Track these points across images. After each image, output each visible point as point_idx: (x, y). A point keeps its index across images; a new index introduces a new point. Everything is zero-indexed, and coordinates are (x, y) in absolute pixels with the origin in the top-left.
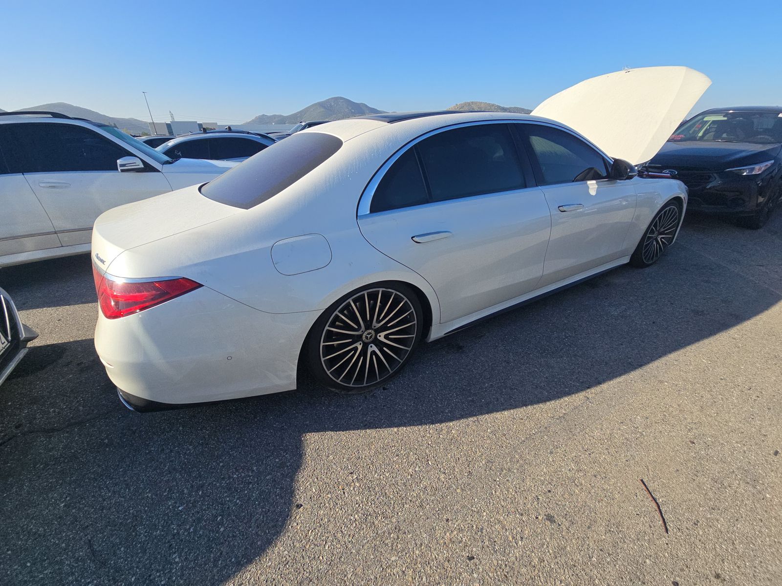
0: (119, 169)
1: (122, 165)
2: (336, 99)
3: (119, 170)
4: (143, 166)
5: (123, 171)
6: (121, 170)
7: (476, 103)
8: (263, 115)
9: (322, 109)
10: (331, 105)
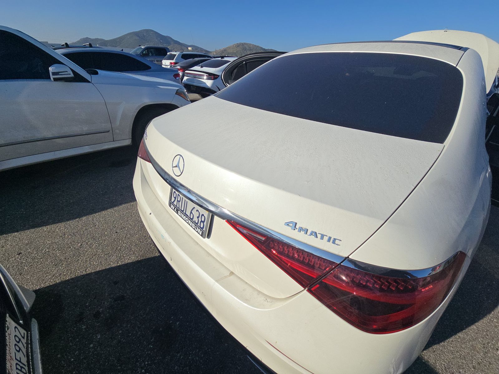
0: (52, 77)
1: (54, 74)
2: (147, 31)
3: (52, 79)
4: (73, 76)
5: (55, 80)
6: (54, 78)
7: (247, 44)
8: (87, 38)
9: (137, 38)
10: (143, 35)
